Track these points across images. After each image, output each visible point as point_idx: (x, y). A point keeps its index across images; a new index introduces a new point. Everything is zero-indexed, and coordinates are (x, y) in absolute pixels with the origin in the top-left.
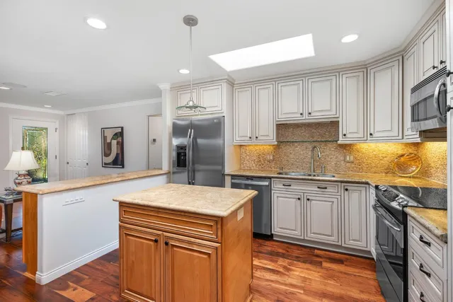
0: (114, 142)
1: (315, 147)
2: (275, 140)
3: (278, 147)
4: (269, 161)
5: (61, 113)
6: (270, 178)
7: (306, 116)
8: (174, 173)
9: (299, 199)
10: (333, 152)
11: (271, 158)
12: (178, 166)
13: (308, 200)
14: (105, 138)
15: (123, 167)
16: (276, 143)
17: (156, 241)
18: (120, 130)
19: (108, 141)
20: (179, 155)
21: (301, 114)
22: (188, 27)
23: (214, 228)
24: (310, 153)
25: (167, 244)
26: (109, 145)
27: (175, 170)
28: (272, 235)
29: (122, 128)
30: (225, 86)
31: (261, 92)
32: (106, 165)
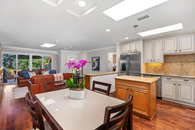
0: (96, 62)
1: (182, 64)
2: (163, 61)
3: (164, 64)
4: (160, 70)
5: (79, 53)
6: (161, 76)
7: (178, 52)
8: (121, 73)
9: (175, 84)
10: (193, 67)
11: (161, 68)
12: (123, 70)
13: (179, 85)
14: (93, 61)
15: (99, 71)
16: (163, 63)
17: (128, 89)
18: (98, 58)
19: (94, 62)
20: (123, 67)
21: (176, 51)
22: (135, 28)
23: (147, 86)
24: (180, 67)
25: (131, 90)
26: (95, 63)
27: (121, 72)
28: (161, 97)
29: (99, 57)
30: (141, 42)
31: (156, 43)
32: (93, 70)
